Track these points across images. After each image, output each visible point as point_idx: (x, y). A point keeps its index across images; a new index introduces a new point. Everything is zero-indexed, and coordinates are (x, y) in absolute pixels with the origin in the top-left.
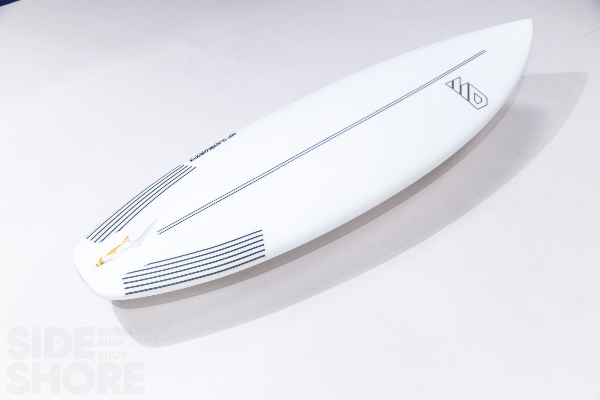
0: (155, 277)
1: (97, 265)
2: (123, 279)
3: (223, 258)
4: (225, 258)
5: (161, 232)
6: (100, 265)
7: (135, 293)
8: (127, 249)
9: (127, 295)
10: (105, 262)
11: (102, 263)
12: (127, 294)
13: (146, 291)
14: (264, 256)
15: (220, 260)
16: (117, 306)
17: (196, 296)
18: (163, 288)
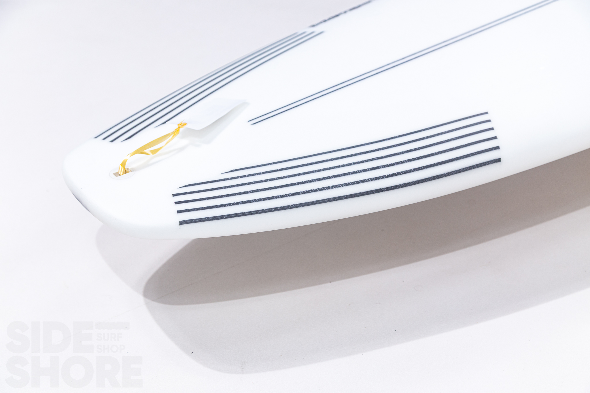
0: (247, 193)
1: (117, 174)
2: (174, 195)
3: (405, 160)
4: (410, 160)
5: (256, 121)
6: (123, 174)
7: (200, 221)
8: (182, 149)
9: (182, 226)
10: (133, 170)
11: (126, 172)
12: (182, 223)
13: (226, 218)
14: (499, 160)
15: (398, 163)
16: (153, 300)
17: (332, 283)
18: (266, 214)
